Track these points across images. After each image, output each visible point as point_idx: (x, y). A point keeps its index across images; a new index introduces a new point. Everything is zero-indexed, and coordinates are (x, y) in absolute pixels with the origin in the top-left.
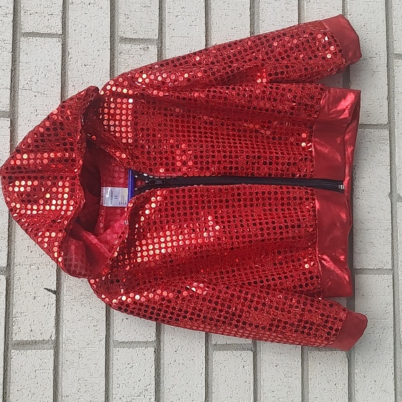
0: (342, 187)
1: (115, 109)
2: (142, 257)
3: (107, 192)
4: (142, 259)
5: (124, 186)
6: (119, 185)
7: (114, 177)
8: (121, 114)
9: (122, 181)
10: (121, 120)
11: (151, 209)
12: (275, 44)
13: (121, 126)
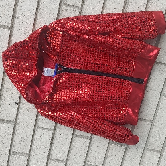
0: (143, 82)
1: (54, 35)
2: (56, 98)
3: (46, 70)
4: (56, 100)
5: (53, 68)
6: (51, 68)
7: (49, 64)
8: (56, 38)
9: (52, 66)
10: (55, 41)
11: (63, 80)
12: (129, 20)
13: (55, 43)
